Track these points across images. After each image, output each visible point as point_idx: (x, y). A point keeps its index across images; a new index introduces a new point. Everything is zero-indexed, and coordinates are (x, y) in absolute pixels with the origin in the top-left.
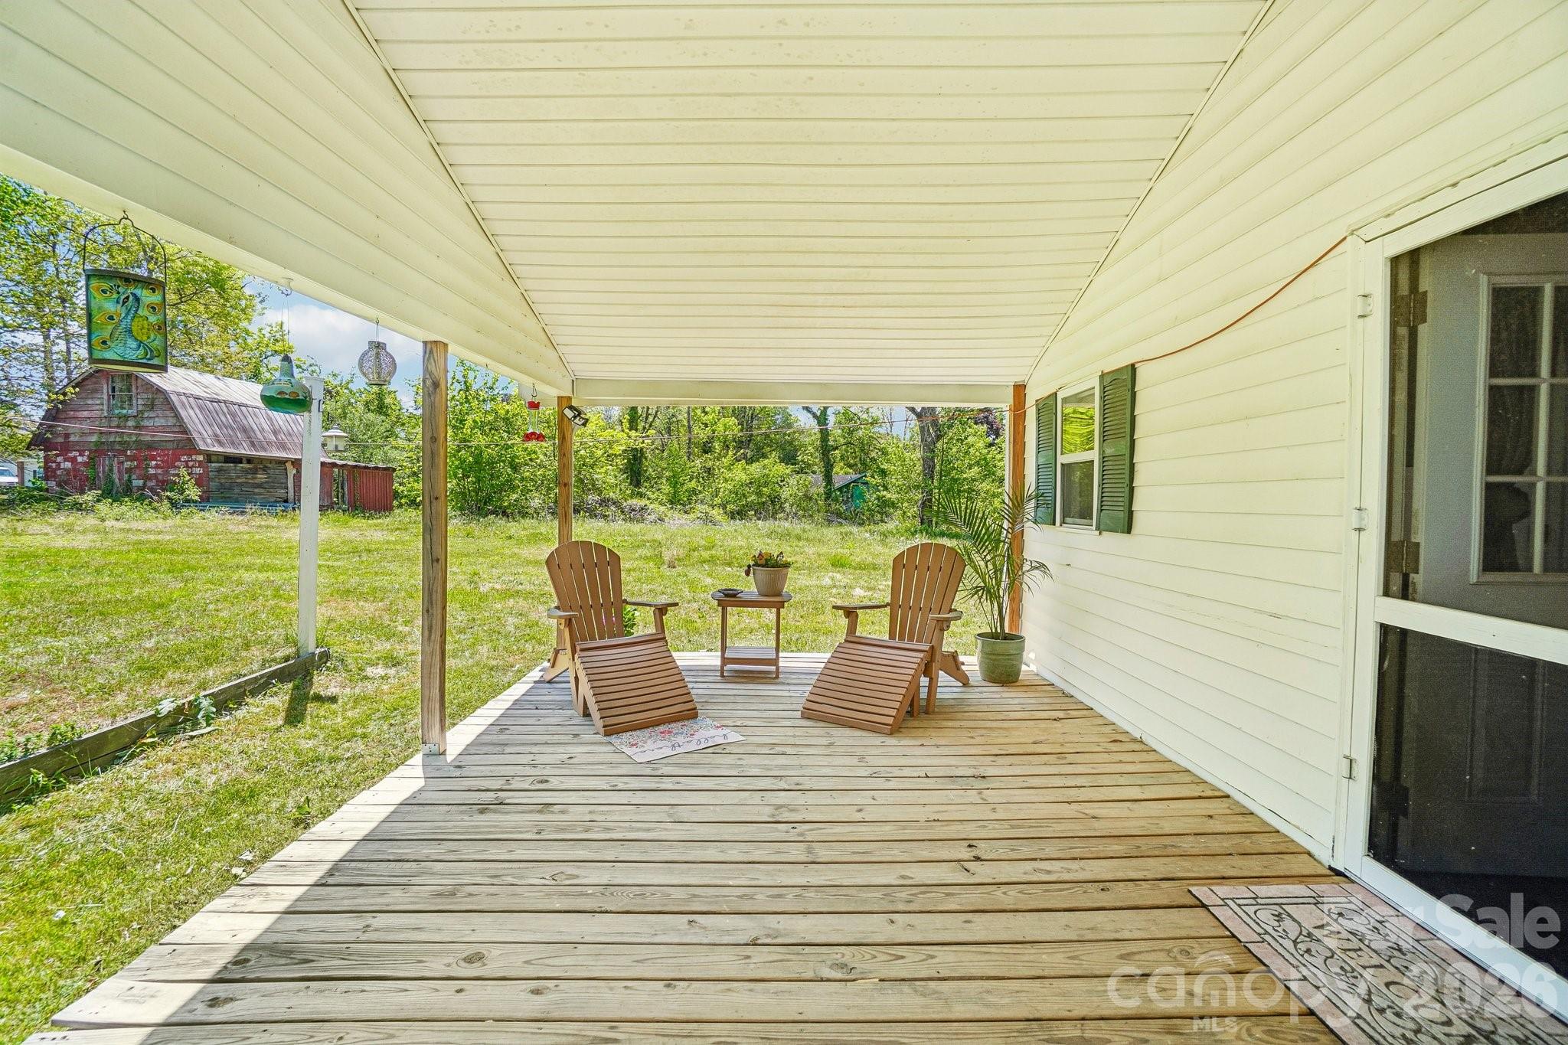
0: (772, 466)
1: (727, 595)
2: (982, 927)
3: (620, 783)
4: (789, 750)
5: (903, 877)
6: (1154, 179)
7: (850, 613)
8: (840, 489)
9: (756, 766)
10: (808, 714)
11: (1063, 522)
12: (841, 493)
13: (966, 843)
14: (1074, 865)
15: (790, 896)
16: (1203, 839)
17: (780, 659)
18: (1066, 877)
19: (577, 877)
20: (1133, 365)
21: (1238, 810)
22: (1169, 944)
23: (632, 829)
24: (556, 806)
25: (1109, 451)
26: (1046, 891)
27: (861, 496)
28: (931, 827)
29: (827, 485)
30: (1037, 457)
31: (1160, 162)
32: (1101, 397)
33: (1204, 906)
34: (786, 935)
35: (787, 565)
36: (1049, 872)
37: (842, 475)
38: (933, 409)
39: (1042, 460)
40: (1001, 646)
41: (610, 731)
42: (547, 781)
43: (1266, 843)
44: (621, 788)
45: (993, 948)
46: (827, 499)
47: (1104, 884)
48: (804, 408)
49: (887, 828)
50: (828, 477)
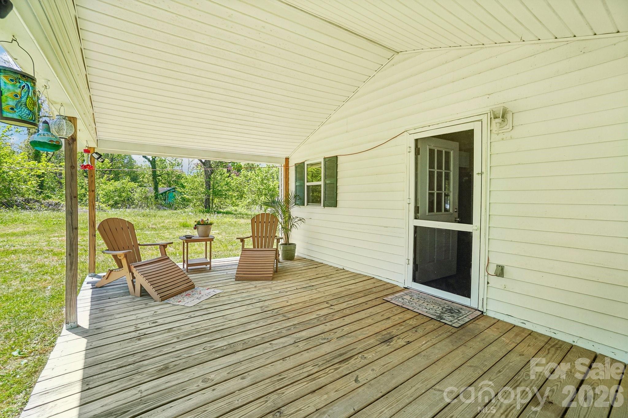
0: (125, 183)
1: (187, 238)
2: (347, 320)
3: (192, 314)
4: (244, 291)
5: (317, 315)
6: (345, 102)
7: (242, 240)
8: (162, 194)
9: (238, 298)
10: (239, 278)
11: (307, 205)
12: (163, 196)
13: (326, 303)
14: (355, 301)
15: (292, 328)
16: (377, 288)
17: (212, 262)
18: (356, 304)
19: (214, 346)
20: (337, 156)
21: (378, 280)
22: (388, 311)
23: (216, 327)
24: (173, 329)
25: (327, 182)
26: (354, 308)
27: (174, 197)
28: (312, 302)
29: (156, 192)
30: (296, 183)
31: (347, 98)
32: (324, 165)
33: (388, 301)
34: (302, 338)
35: (211, 224)
36: (351, 304)
37: (162, 188)
38: (209, 161)
39: (297, 184)
40: (289, 247)
41: (163, 299)
42: (157, 322)
43: (389, 286)
44: (193, 316)
45: (355, 323)
46: (156, 198)
47: (366, 303)
48: (143, 157)
49: (300, 304)
50: (156, 189)
